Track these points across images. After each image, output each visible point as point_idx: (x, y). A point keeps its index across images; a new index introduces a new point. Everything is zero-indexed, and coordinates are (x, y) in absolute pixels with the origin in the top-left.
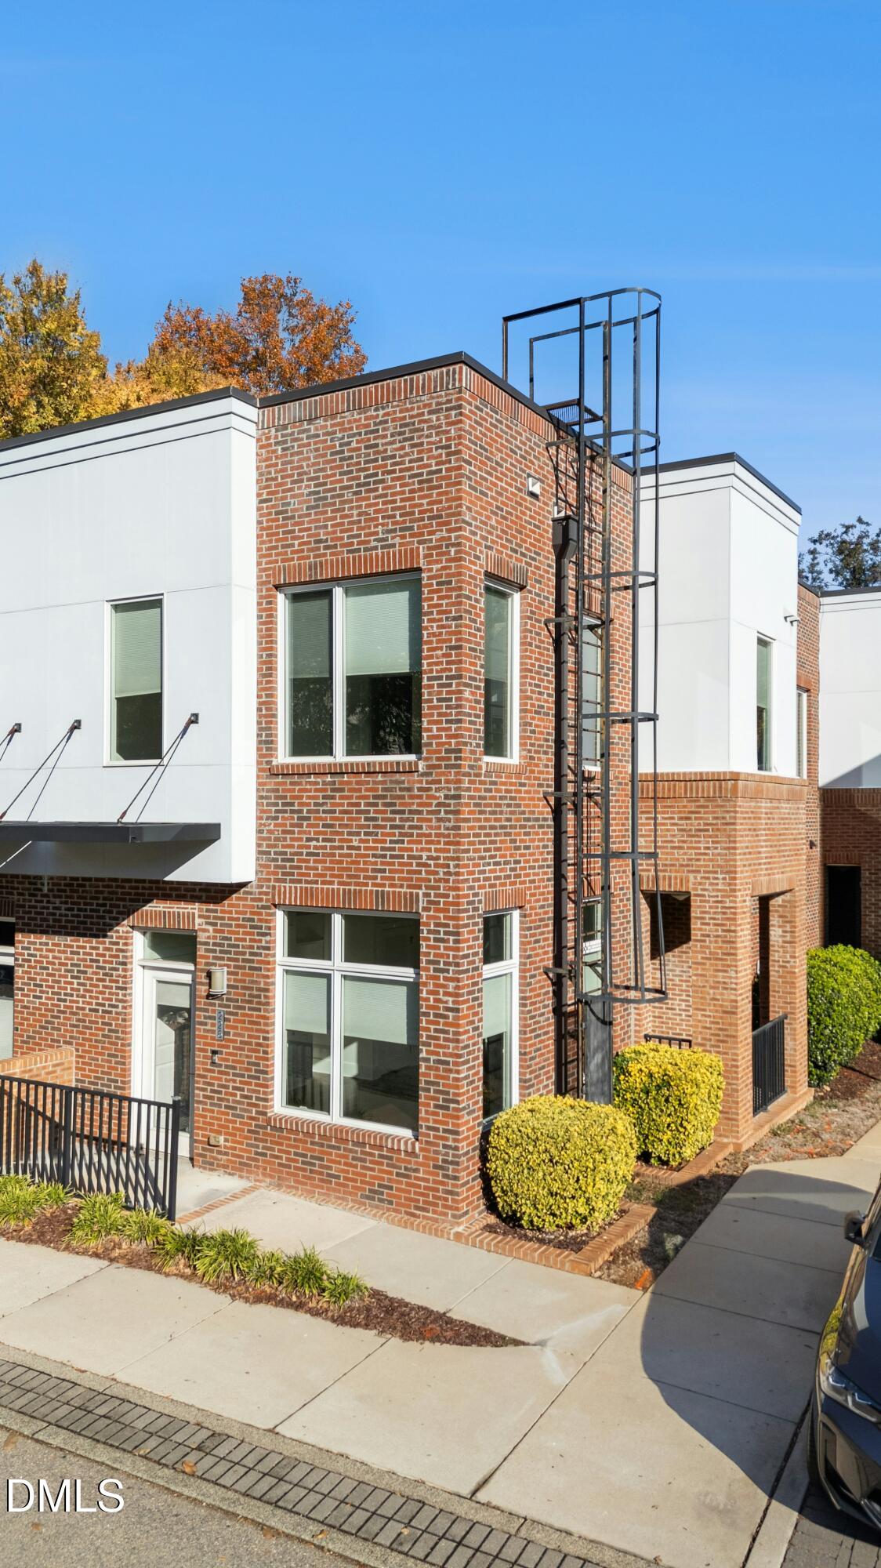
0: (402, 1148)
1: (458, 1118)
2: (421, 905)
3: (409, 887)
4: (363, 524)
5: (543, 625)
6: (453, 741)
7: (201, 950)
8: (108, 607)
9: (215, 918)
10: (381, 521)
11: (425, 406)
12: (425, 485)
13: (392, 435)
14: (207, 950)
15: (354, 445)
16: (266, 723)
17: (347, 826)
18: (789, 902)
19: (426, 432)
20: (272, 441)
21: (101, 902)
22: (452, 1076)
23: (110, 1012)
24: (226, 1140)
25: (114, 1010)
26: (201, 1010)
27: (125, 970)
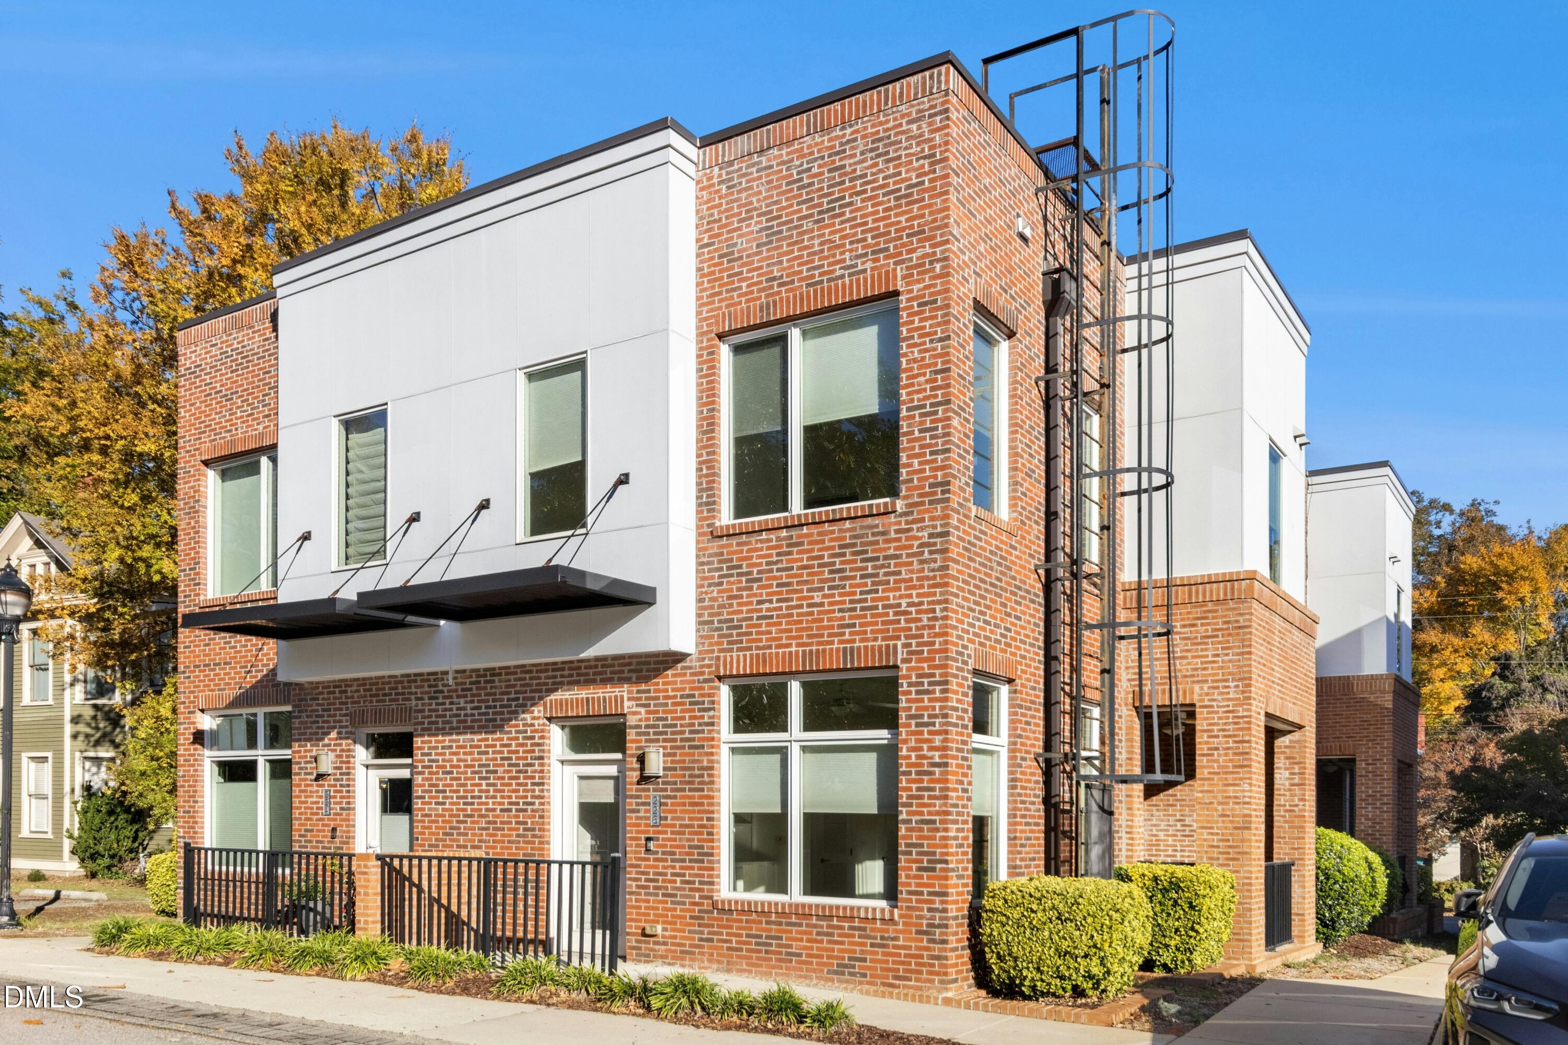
0: (878, 916)
1: (946, 878)
2: (899, 656)
3: (884, 639)
4: (826, 253)
5: (1033, 383)
6: (939, 474)
7: (631, 735)
8: (521, 377)
9: (647, 699)
10: (848, 247)
11: (903, 117)
12: (903, 201)
13: (862, 153)
14: (638, 734)
15: (815, 170)
16: (707, 483)
17: (807, 582)
18: (1298, 742)
19: (904, 145)
20: (715, 181)
21: (513, 696)
22: (938, 835)
23: (526, 810)
24: (664, 929)
25: (529, 807)
26: (632, 797)
27: (542, 765)
